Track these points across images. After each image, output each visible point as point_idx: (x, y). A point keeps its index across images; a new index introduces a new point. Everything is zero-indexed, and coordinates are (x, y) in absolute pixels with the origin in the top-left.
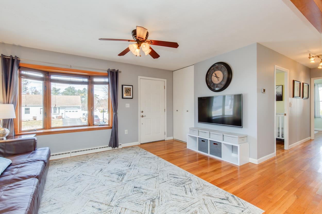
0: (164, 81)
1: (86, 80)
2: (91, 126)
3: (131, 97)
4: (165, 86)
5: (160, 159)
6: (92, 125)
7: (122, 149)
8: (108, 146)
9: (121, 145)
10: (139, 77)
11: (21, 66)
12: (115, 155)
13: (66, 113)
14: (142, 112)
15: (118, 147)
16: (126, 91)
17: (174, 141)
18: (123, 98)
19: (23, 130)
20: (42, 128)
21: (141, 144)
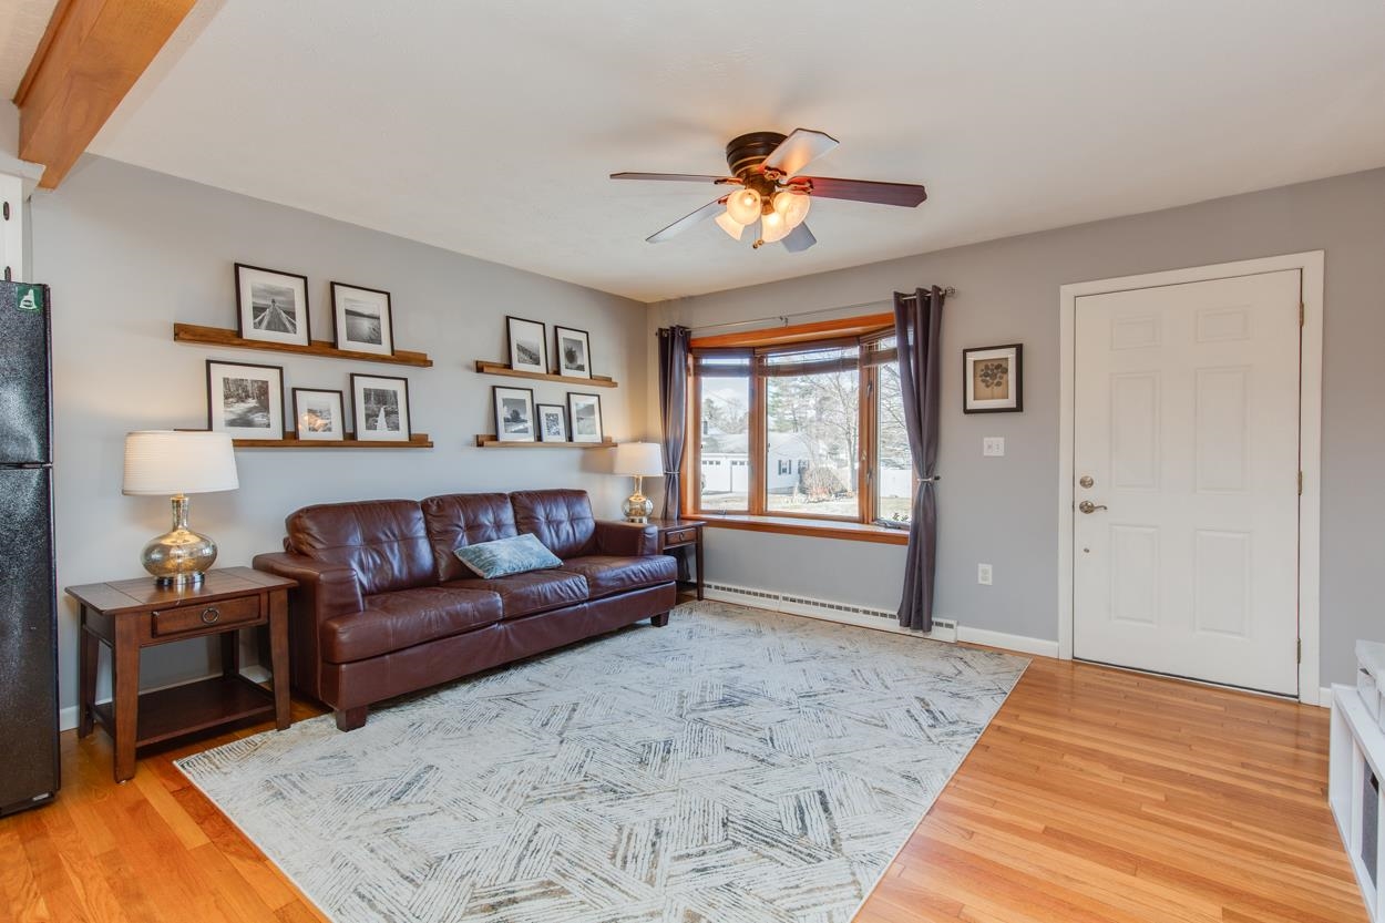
0: (1301, 269)
1: (854, 352)
2: (868, 523)
6: (870, 520)
9: (951, 626)
10: (1067, 291)
11: (695, 345)
15: (928, 632)
16: (985, 375)
18: (967, 412)
19: (704, 507)
20: (746, 509)
21: (1074, 658)
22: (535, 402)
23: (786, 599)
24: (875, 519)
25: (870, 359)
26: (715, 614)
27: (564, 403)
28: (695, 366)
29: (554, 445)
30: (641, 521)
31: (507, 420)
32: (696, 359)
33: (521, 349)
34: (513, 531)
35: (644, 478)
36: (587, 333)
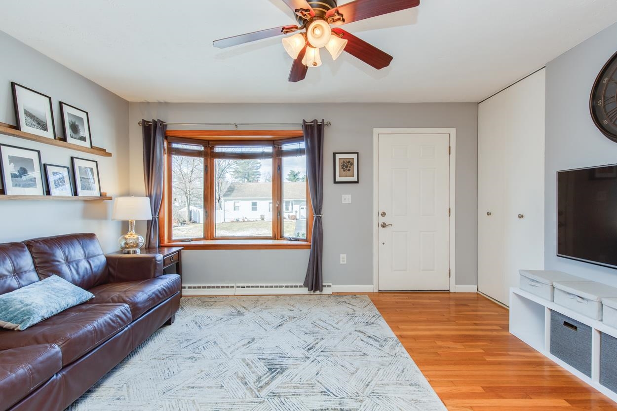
0: (449, 134)
1: (269, 149)
2: (278, 239)
3: (355, 179)
4: (450, 147)
5: (401, 349)
6: (279, 237)
7: (329, 296)
8: (302, 284)
9: (329, 286)
10: (376, 131)
11: (169, 135)
12: (305, 310)
13: (301, 210)
14: (384, 214)
15: (322, 291)
16: (343, 165)
17: (479, 298)
18: (335, 182)
19: (174, 238)
20: (202, 237)
21: (379, 291)
22: (43, 162)
23: (238, 287)
24: (282, 238)
25: (278, 155)
26: (198, 305)
27: (68, 164)
28: (168, 148)
29: (62, 200)
30: (135, 252)
31: (14, 176)
32: (169, 144)
33: (27, 113)
34: (34, 276)
35: (137, 221)
36: (87, 113)
